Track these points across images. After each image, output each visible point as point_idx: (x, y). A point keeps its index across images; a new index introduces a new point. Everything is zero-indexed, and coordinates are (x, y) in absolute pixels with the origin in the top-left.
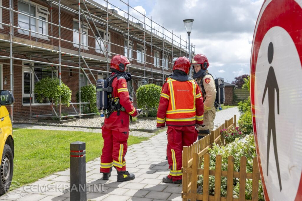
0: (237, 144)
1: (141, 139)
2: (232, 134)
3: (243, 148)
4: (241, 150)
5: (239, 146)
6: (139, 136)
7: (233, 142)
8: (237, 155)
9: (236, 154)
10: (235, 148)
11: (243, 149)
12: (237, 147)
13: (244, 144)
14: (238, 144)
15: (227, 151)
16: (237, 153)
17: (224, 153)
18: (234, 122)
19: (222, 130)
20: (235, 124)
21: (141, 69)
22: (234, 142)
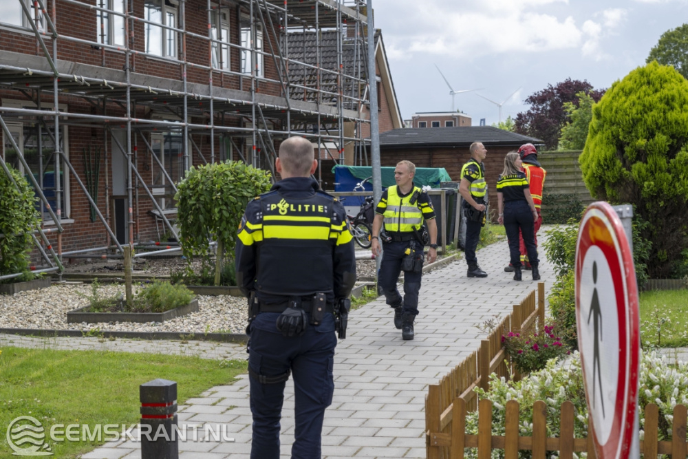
0: (552, 375)
1: (232, 367)
2: (535, 348)
3: (567, 383)
4: (562, 388)
5: (556, 381)
6: (220, 359)
7: (542, 372)
8: (553, 401)
9: (550, 400)
10: (548, 383)
11: (567, 386)
12: (553, 381)
13: (568, 373)
14: (555, 375)
15: (528, 392)
16: (552, 397)
17: (522, 397)
18: (537, 307)
19: (507, 337)
20: (541, 313)
21: (172, 92)
22: (545, 369)
